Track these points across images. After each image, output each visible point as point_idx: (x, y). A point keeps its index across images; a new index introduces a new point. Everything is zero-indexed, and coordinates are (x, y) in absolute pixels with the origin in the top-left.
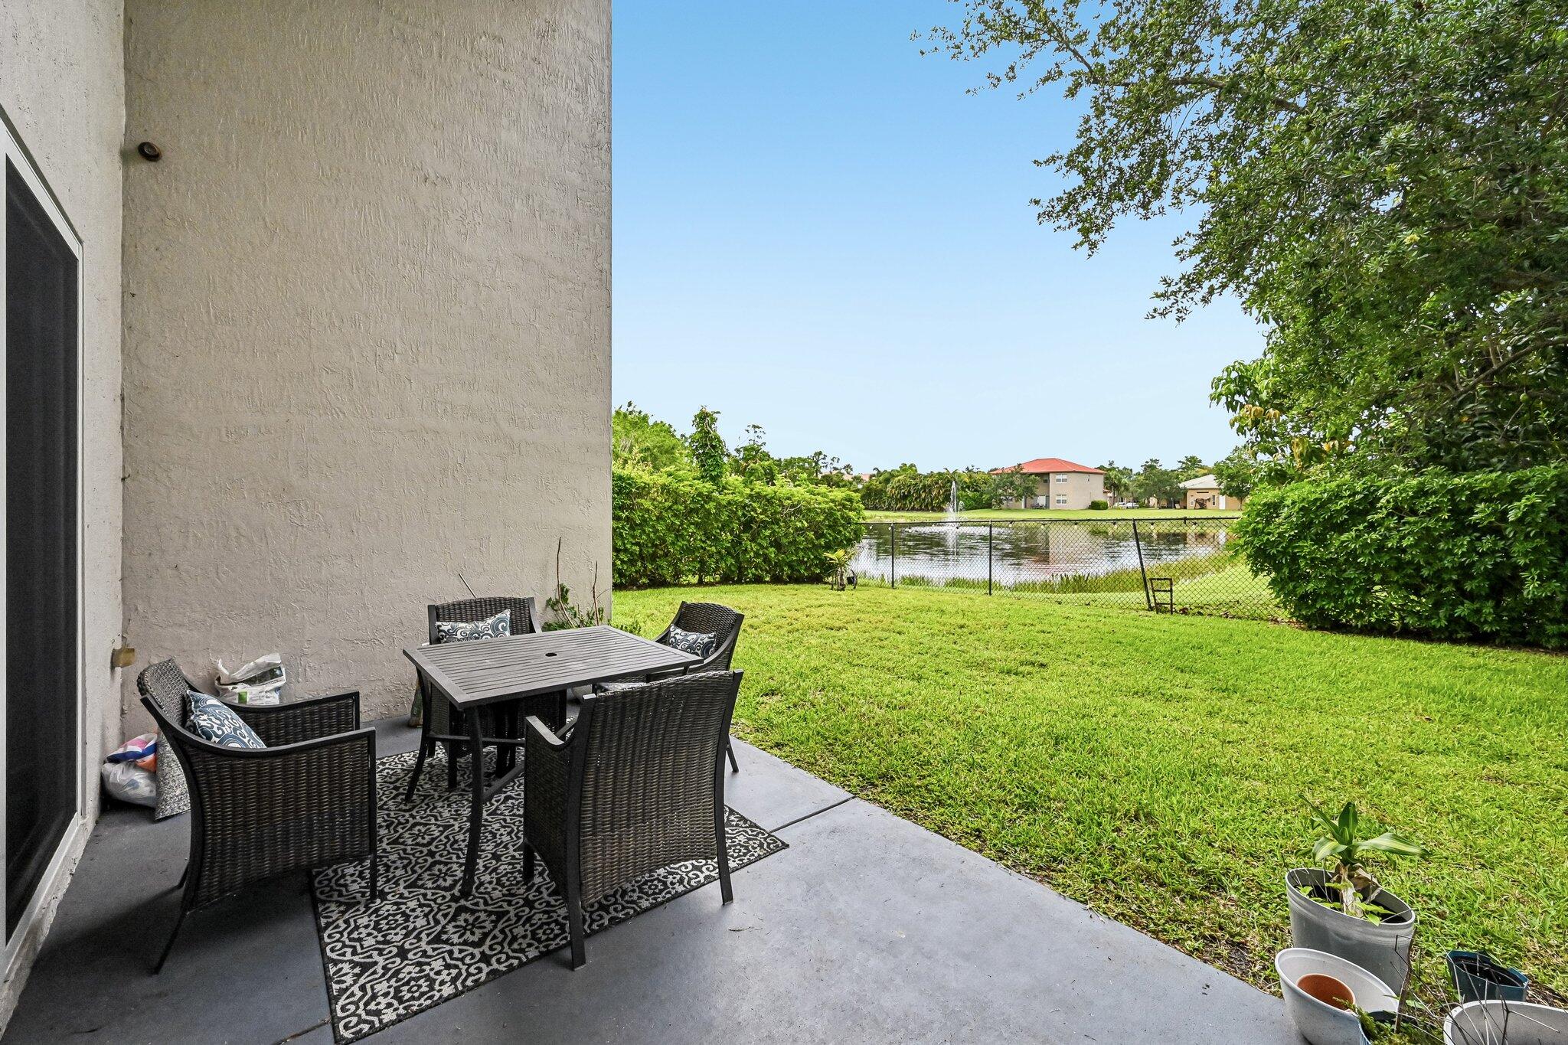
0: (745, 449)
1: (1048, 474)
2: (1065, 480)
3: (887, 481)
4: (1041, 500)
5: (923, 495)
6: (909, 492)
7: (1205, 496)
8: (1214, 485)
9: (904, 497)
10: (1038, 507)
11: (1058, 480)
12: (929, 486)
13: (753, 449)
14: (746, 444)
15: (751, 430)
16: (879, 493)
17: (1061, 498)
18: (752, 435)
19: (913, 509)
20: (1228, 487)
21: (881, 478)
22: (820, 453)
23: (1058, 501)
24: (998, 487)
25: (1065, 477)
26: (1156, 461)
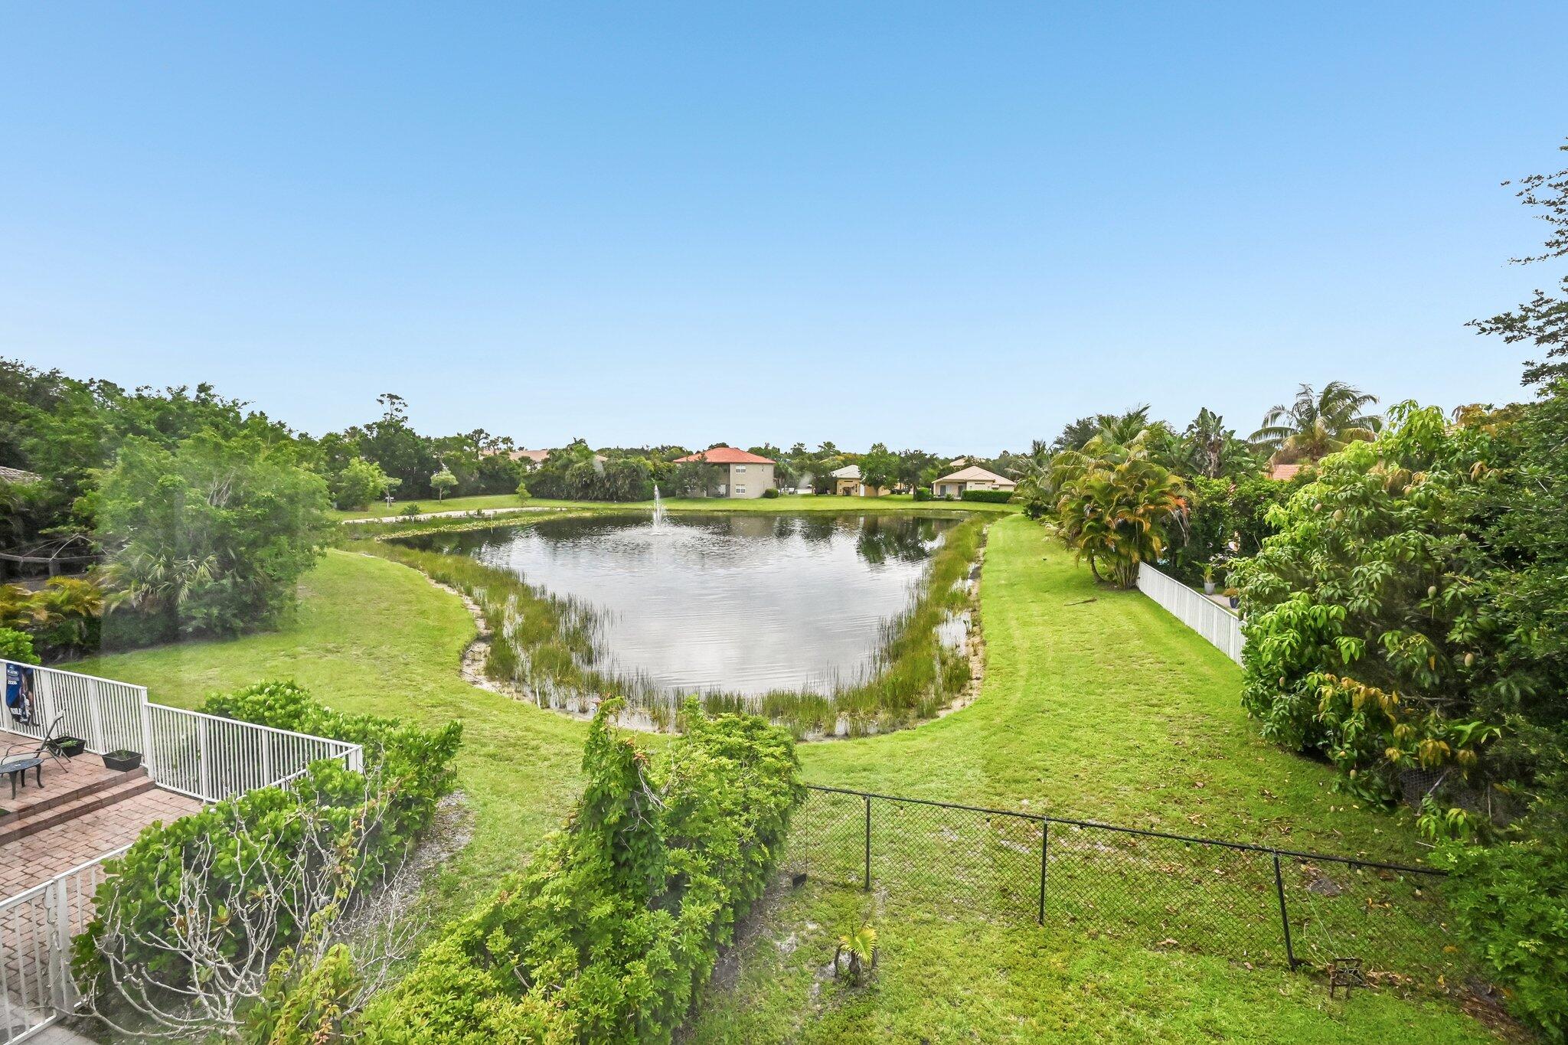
0: (380, 426)
1: (728, 464)
2: (744, 471)
3: (565, 467)
4: (722, 489)
5: (608, 485)
6: (592, 480)
7: (850, 485)
8: (858, 476)
9: (586, 486)
10: (719, 496)
11: (738, 471)
12: (614, 475)
13: (390, 425)
14: (380, 419)
15: (386, 399)
16: (558, 480)
17: (740, 488)
18: (387, 406)
19: (596, 499)
20: (868, 479)
21: (558, 463)
22: (481, 431)
23: (738, 491)
24: (683, 477)
25: (744, 467)
26: (802, 445)
